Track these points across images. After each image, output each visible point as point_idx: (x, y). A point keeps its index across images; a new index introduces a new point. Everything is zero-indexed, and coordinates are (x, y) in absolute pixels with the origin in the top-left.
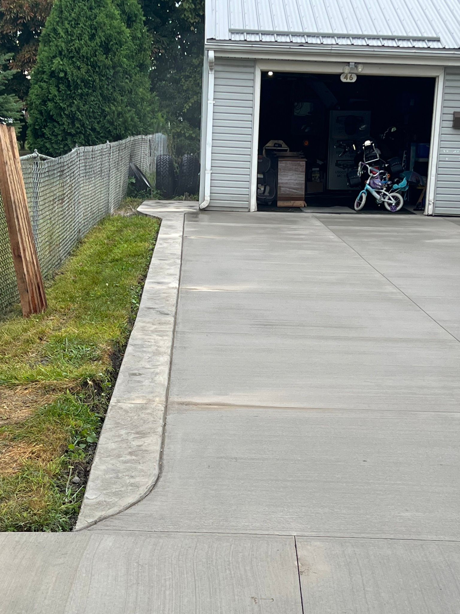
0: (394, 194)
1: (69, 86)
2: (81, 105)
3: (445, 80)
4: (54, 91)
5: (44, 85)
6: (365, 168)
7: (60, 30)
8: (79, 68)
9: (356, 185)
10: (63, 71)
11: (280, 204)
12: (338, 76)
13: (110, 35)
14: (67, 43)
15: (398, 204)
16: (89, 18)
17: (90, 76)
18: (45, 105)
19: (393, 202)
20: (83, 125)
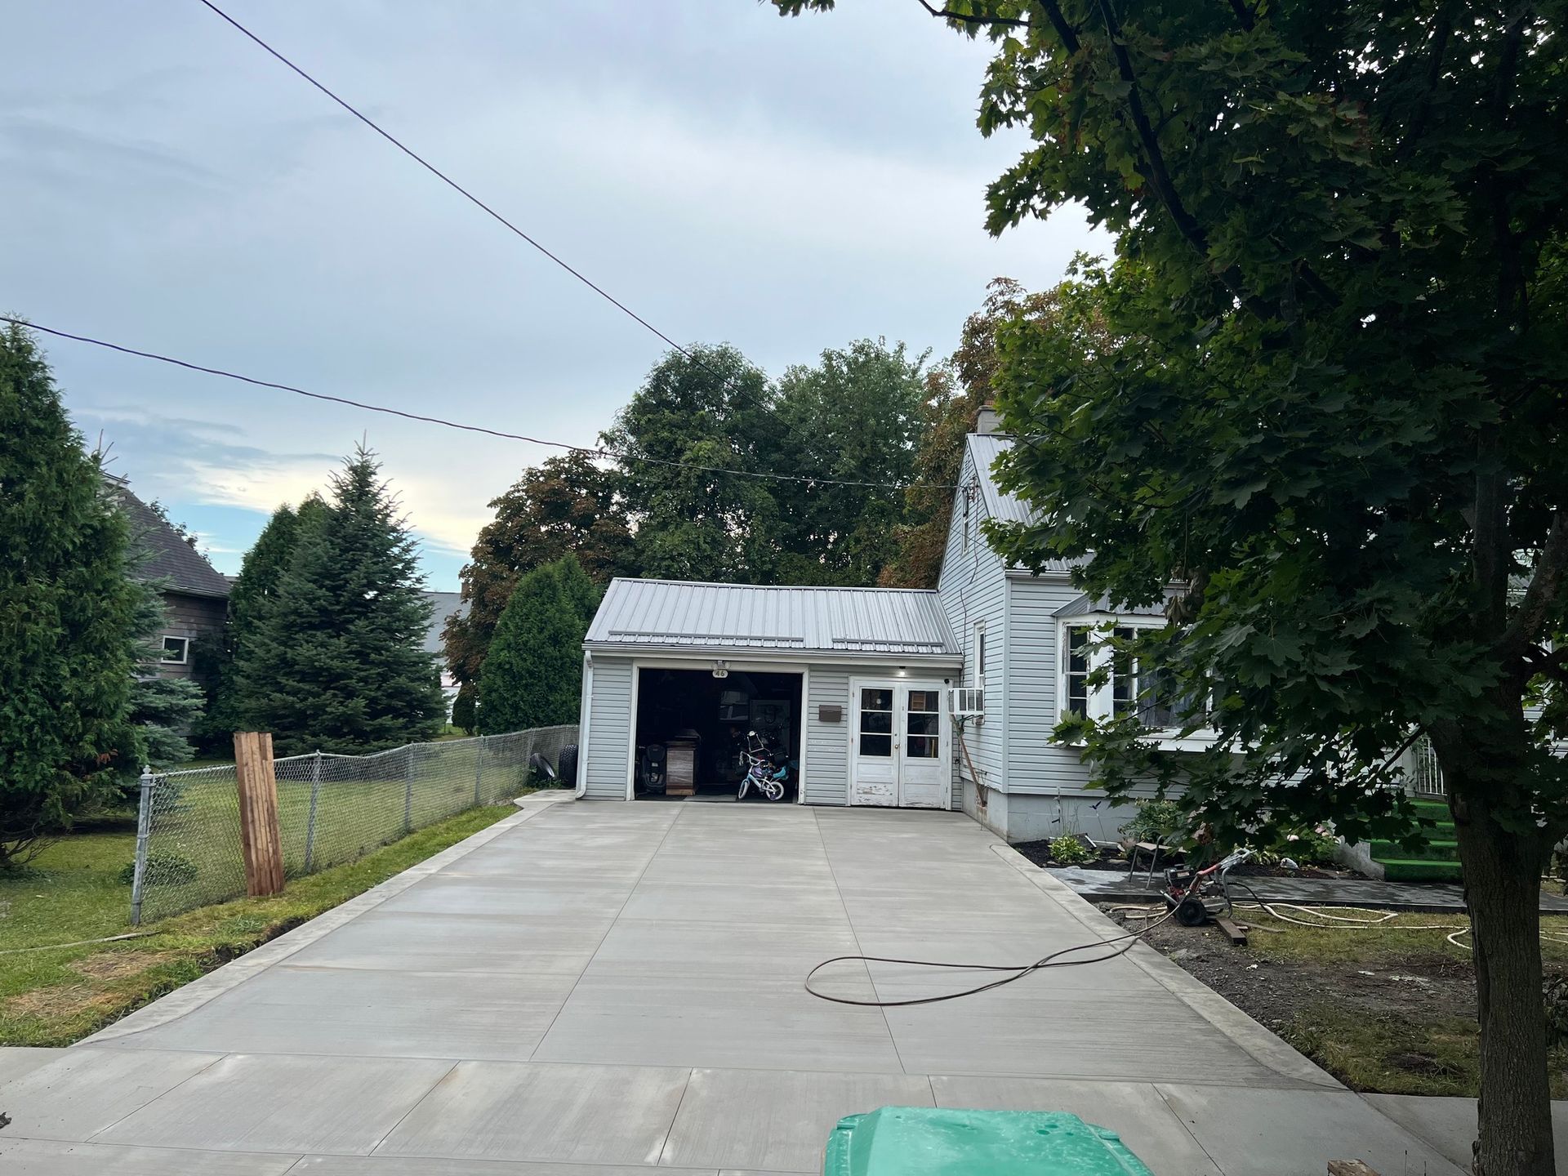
0: (774, 783)
1: (514, 678)
2: (525, 695)
3: (810, 676)
4: (499, 682)
5: (491, 676)
6: (745, 758)
7: (510, 625)
8: (525, 660)
9: (739, 775)
10: (508, 663)
11: (669, 792)
12: (711, 672)
13: (560, 629)
14: (515, 637)
15: (778, 793)
16: (540, 613)
17: (537, 667)
18: (489, 695)
19: (774, 790)
20: (526, 715)
